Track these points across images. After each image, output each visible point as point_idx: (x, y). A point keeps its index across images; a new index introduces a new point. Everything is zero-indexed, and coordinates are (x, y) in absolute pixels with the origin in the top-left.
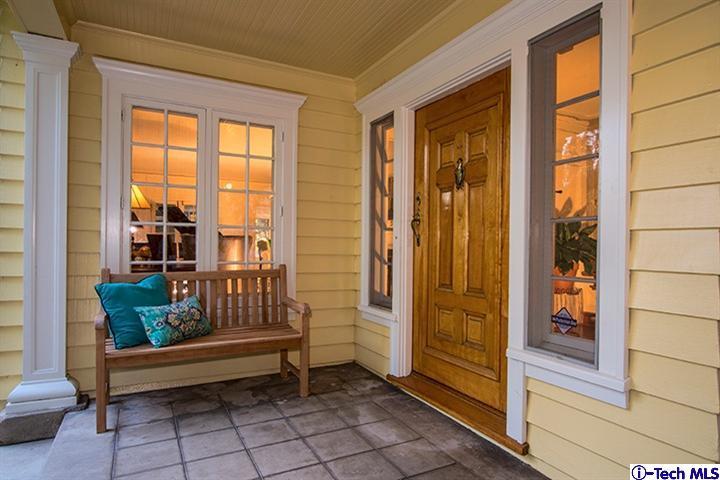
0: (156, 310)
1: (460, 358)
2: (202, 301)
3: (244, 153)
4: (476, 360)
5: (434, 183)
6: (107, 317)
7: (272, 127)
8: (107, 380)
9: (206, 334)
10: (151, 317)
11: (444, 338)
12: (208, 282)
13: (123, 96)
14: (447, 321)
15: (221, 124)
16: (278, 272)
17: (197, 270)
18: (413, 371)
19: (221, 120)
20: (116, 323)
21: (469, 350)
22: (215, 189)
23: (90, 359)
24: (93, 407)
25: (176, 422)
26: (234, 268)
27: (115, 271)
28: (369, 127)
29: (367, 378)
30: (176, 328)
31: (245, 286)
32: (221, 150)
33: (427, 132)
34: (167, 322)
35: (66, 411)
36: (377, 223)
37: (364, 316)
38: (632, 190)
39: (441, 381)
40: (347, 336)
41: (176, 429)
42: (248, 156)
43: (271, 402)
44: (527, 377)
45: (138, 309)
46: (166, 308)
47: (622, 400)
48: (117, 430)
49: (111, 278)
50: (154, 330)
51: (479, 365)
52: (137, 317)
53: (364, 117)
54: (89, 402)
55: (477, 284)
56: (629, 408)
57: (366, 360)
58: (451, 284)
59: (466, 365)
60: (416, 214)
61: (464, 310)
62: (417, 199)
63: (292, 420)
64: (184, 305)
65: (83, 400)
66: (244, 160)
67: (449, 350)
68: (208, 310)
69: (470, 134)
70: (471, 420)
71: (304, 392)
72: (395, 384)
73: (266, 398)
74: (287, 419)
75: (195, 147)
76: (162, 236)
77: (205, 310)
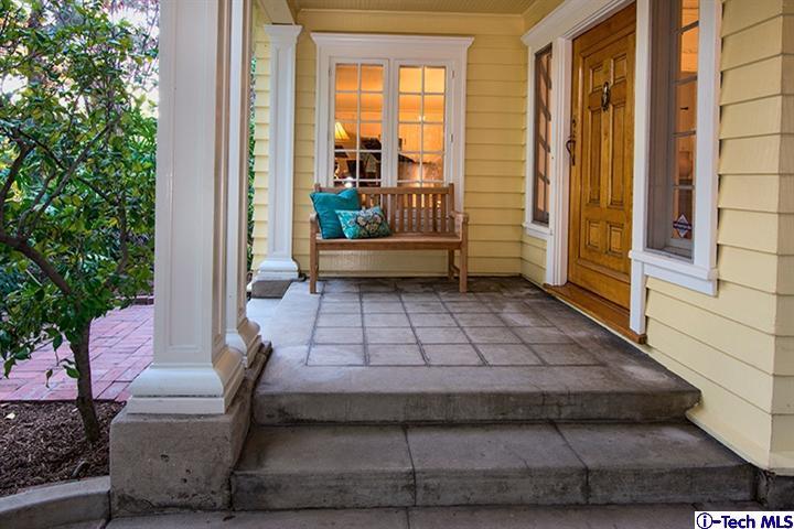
0: (350, 213)
1: (604, 266)
2: (384, 210)
3: (420, 91)
4: (615, 267)
5: (586, 106)
6: (318, 216)
7: (444, 67)
8: (317, 263)
9: (387, 235)
10: (347, 218)
11: (591, 249)
12: (389, 196)
13: (330, 57)
14: (595, 234)
15: (402, 69)
16: (446, 190)
17: (382, 186)
18: (568, 281)
19: (401, 66)
20: (323, 220)
21: (611, 258)
22: (396, 122)
23: (306, 248)
24: (308, 281)
25: (361, 295)
26: (418, 185)
27: (323, 186)
28: (534, 58)
29: (527, 287)
30: (364, 227)
31: (419, 200)
32: (401, 90)
33: (581, 60)
34: (356, 222)
35: (292, 281)
36: (541, 146)
37: (528, 232)
38: (722, 103)
39: (590, 289)
40: (514, 251)
41: (361, 298)
42: (423, 93)
43: (435, 292)
44: (647, 276)
45: (337, 212)
46: (357, 213)
47: (710, 288)
48: (322, 294)
49: (321, 190)
50: (348, 227)
51: (618, 271)
52: (336, 217)
53: (530, 48)
54: (306, 278)
55: (618, 198)
56: (717, 296)
57: (529, 273)
58: (599, 199)
59: (608, 272)
60: (572, 135)
61: (608, 222)
62: (573, 122)
63: (447, 304)
64: (370, 212)
65: (302, 276)
66: (420, 97)
67: (596, 260)
68: (389, 219)
69: (614, 60)
70: (603, 317)
71: (462, 288)
72: (550, 292)
73: (431, 289)
74: (443, 303)
75: (381, 90)
76: (355, 161)
77: (386, 217)
